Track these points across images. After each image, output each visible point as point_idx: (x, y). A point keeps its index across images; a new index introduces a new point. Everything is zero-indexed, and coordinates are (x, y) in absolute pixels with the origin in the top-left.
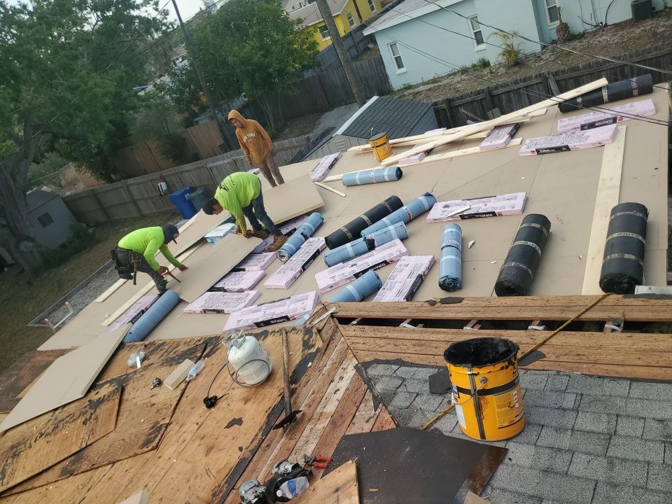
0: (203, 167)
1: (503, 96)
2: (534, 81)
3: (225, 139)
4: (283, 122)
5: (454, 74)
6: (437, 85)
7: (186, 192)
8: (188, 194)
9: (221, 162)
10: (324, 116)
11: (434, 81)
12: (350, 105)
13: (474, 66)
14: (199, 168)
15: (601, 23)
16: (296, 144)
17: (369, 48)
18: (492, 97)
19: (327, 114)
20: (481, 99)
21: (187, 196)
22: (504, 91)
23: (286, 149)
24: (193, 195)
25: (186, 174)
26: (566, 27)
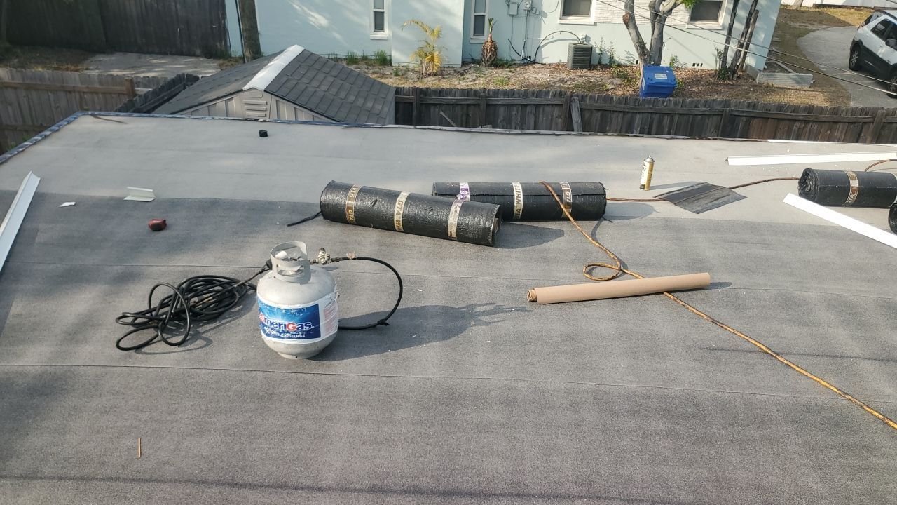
1: (502, 109)
2: (550, 100)
5: (338, 60)
10: (94, 59)
13: (364, 58)
15: (530, 57)
16: (98, 86)
20: (468, 105)
22: (505, 102)
26: (495, 47)
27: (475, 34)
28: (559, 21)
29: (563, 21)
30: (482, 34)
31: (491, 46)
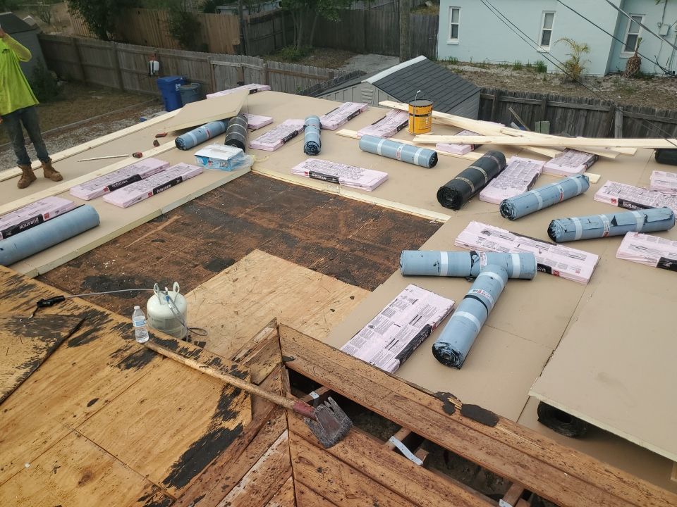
0: (206, 61)
1: (560, 110)
2: (600, 107)
3: (243, 40)
4: (311, 47)
5: (506, 66)
6: (484, 70)
7: (178, 81)
8: (179, 85)
9: (227, 63)
10: (356, 57)
11: (483, 65)
12: (387, 57)
13: (529, 66)
14: (202, 61)
16: (316, 75)
17: (426, 5)
18: (548, 106)
19: (360, 56)
20: (534, 105)
21: (178, 86)
22: (563, 105)
23: (303, 77)
24: (185, 87)
25: (185, 62)
26: (639, 61)
27: (626, 50)
31: (635, 61)
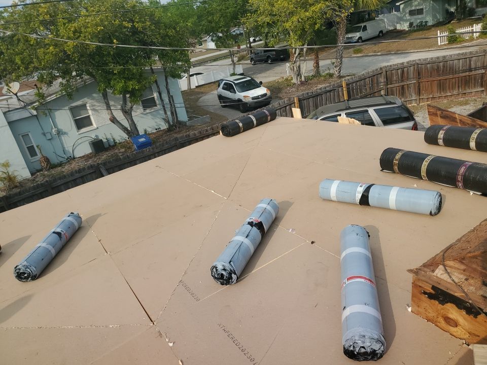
2: (88, 172)
15: (70, 157)
26: (47, 159)
27: (31, 157)
28: (77, 133)
29: (80, 132)
30: (36, 155)
31: (44, 159)
